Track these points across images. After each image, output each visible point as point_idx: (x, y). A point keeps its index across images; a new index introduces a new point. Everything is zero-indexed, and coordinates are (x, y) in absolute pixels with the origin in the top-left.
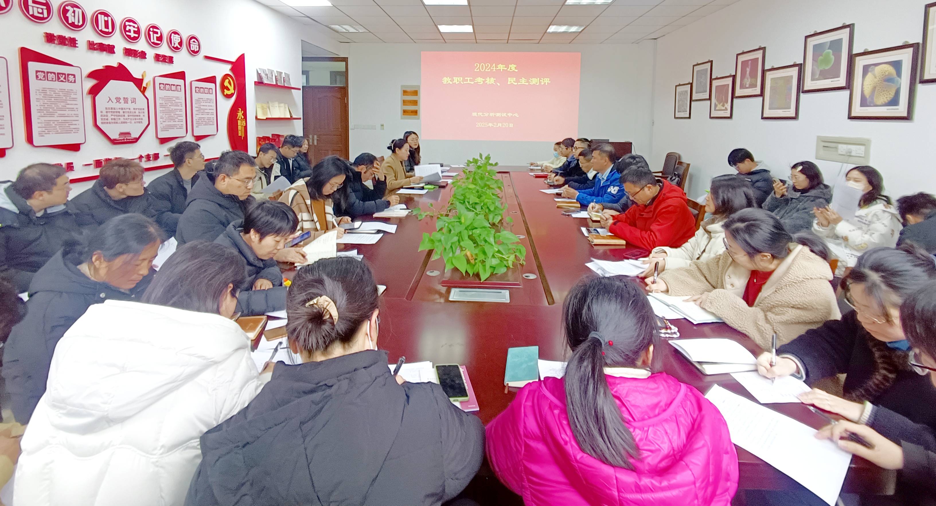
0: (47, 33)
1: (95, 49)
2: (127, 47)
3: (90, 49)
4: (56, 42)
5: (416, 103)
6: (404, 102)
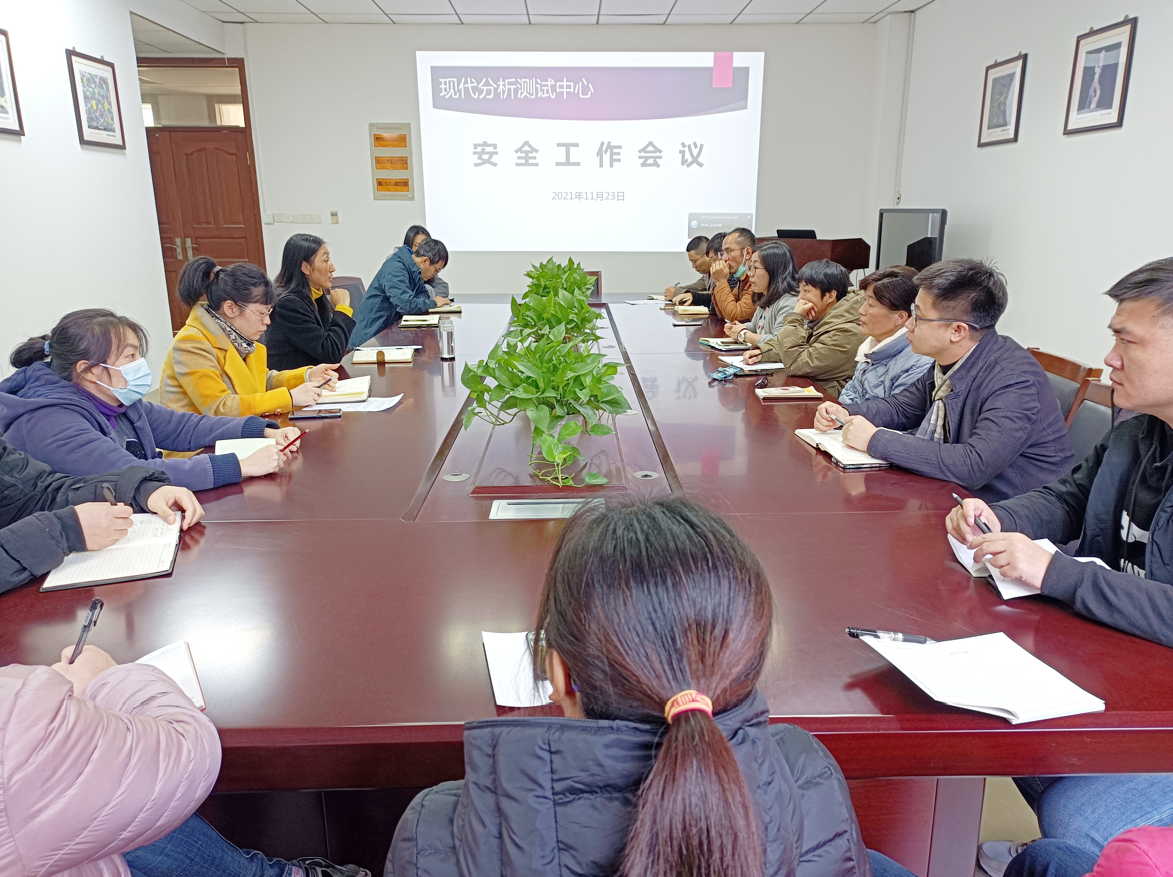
5: (403, 163)
6: (379, 162)
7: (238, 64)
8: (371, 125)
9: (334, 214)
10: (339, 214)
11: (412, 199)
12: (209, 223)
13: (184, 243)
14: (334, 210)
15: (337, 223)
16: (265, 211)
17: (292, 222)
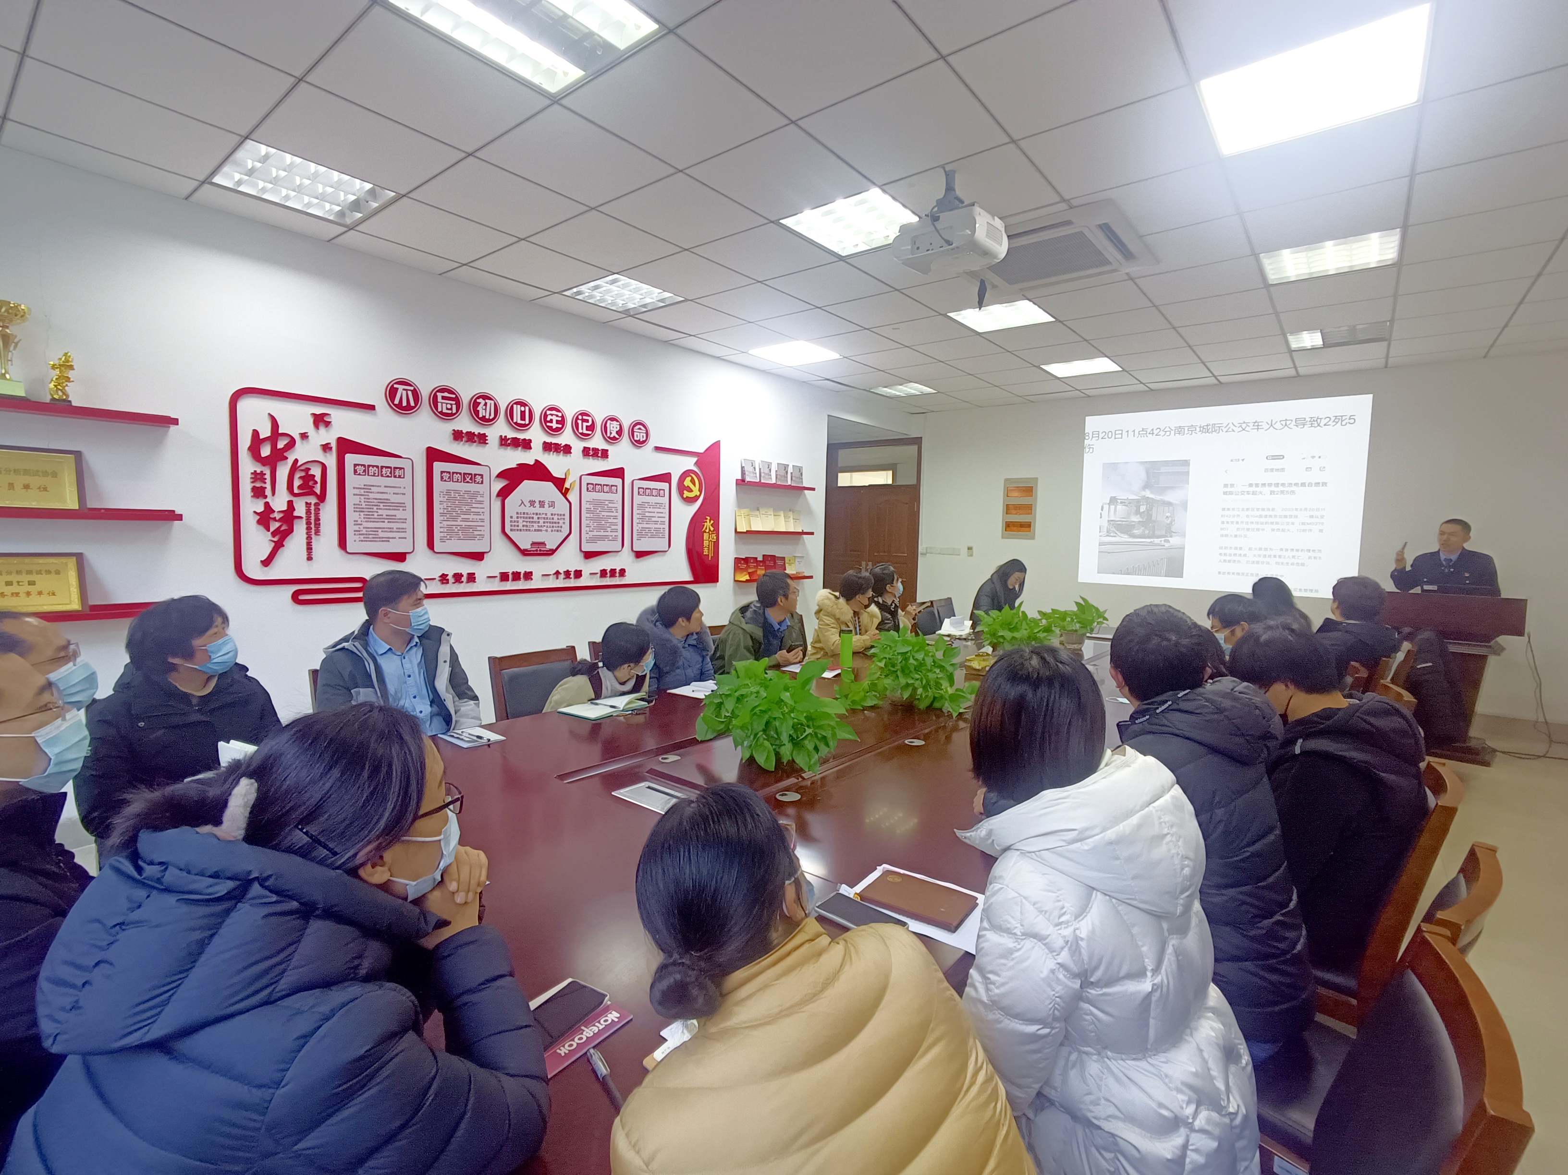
0: (454, 430)
1: (509, 445)
2: (547, 441)
3: (501, 445)
4: (464, 439)
5: (1029, 509)
6: (1008, 509)
7: (918, 441)
8: (1006, 480)
9: (970, 549)
10: (974, 549)
11: (1033, 538)
12: (885, 552)
13: (867, 565)
14: (970, 545)
15: (972, 555)
16: (921, 545)
17: (939, 554)
